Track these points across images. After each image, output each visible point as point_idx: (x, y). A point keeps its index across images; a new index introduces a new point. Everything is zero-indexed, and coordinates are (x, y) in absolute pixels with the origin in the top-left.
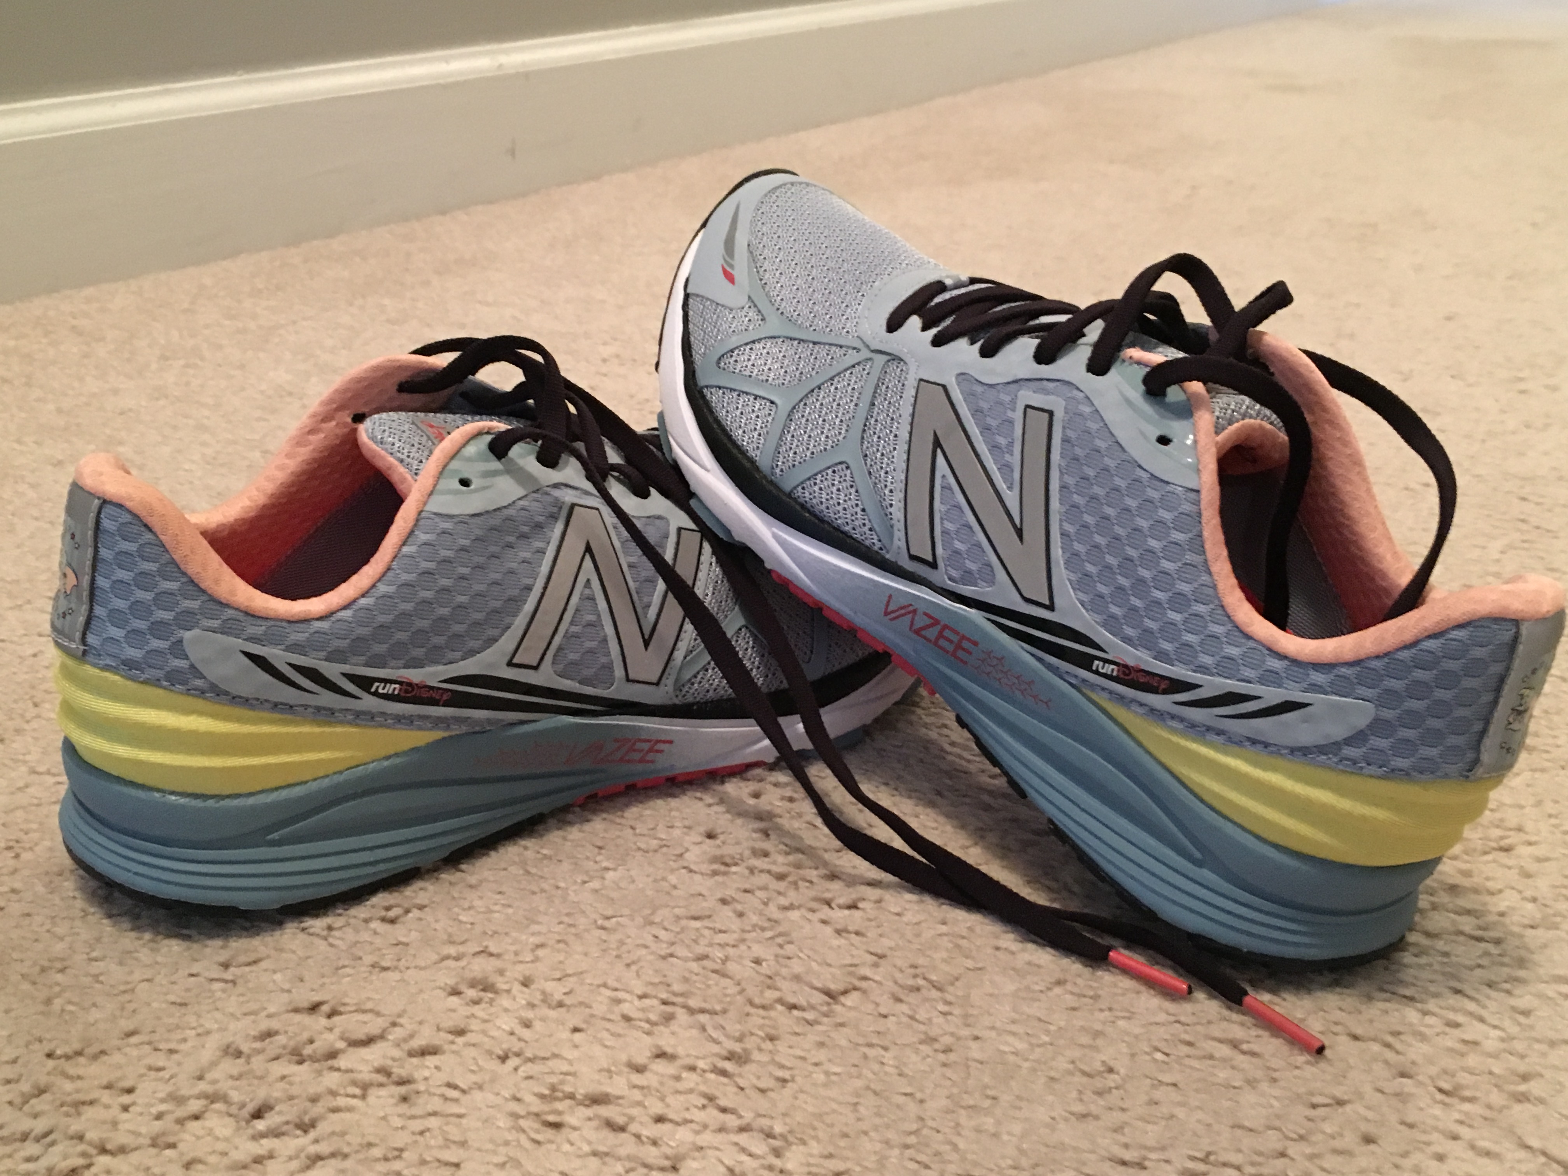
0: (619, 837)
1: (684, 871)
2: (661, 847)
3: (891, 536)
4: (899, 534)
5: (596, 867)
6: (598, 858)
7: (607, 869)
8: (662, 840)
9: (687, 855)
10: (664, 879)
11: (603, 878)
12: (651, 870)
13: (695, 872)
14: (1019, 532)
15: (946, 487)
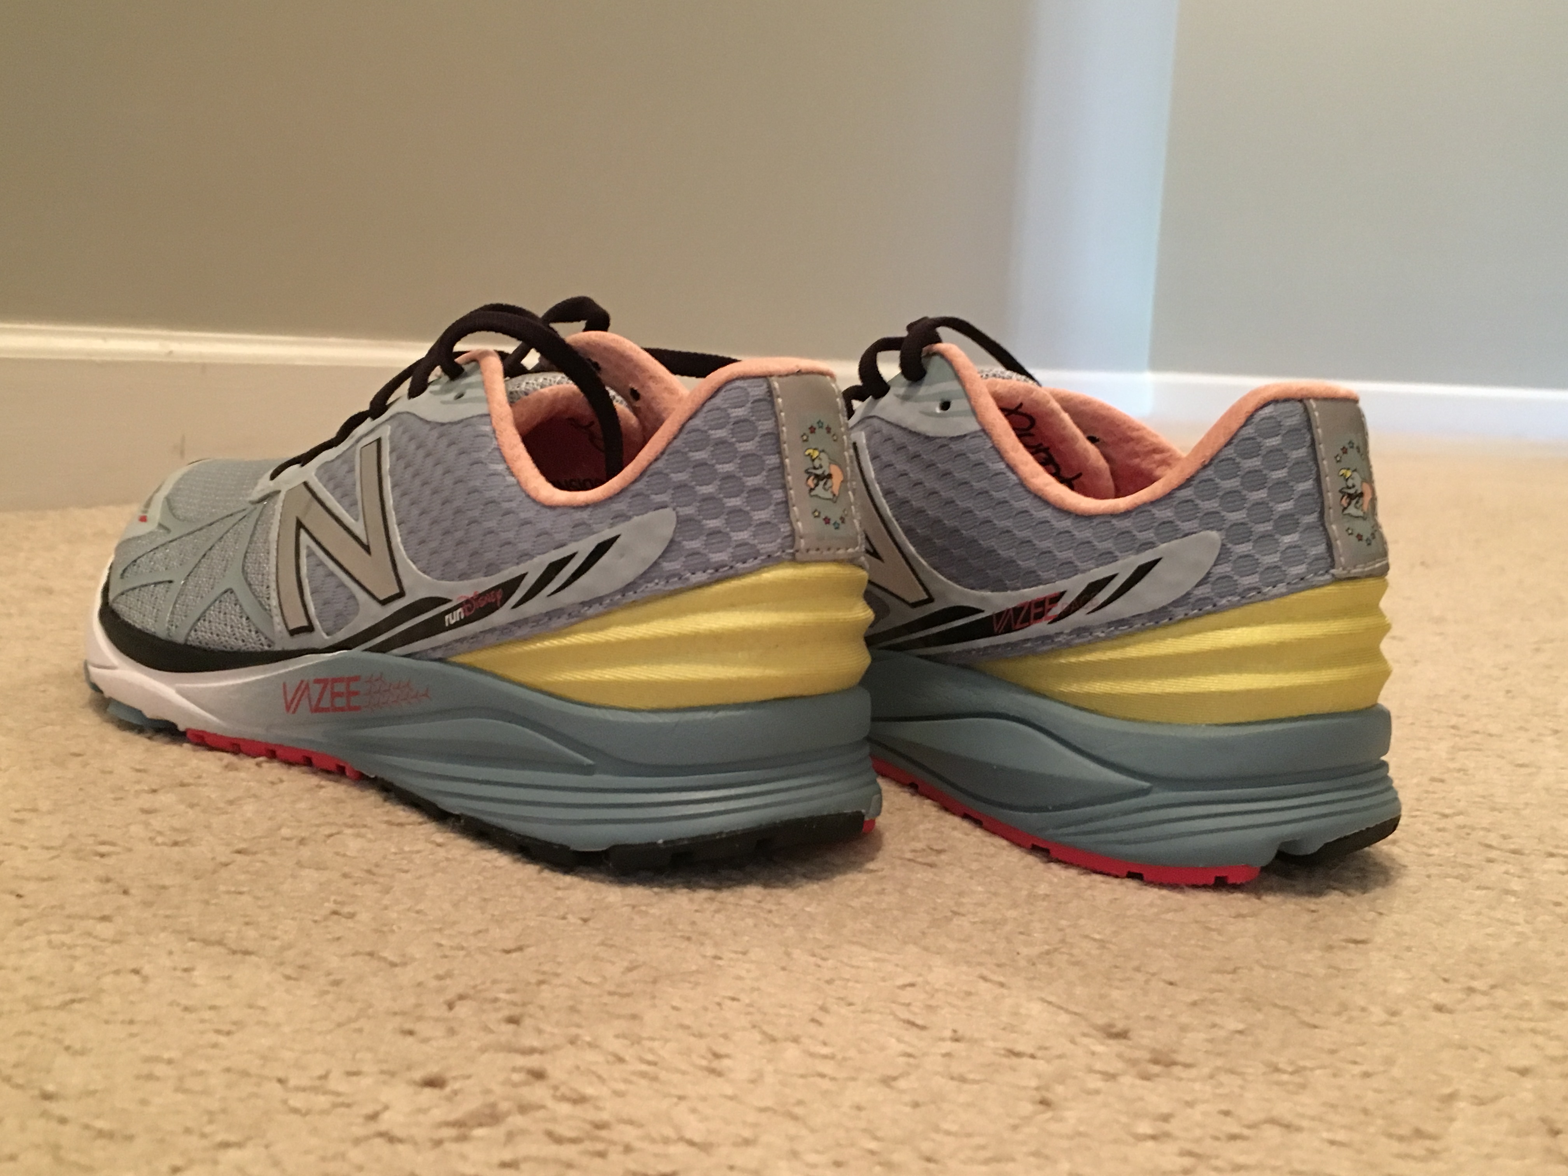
0: (255, 1095)
1: (378, 1141)
2: (335, 1106)
3: (272, 623)
4: (277, 619)
5: (205, 1143)
6: (208, 1129)
7: (225, 1145)
8: (338, 1094)
9: (386, 1116)
10: (343, 1156)
11: (215, 1162)
12: (314, 1141)
13: (401, 1141)
14: (367, 549)
15: (310, 554)
